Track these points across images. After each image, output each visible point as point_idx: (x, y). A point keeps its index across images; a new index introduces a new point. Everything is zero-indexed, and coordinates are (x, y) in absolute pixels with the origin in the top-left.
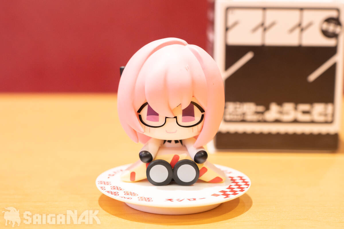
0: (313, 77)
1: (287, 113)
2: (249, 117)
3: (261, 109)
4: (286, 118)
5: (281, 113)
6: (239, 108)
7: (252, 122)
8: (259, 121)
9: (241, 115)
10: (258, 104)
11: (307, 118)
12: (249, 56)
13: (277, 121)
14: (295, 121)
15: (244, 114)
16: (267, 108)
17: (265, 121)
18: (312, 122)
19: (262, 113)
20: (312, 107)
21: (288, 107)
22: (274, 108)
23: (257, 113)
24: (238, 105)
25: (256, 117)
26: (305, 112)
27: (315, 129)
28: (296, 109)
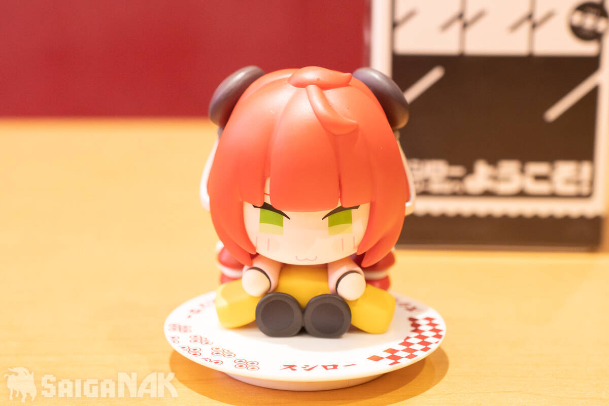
0: (554, 113)
1: (507, 180)
2: (435, 187)
3: (457, 171)
4: (503, 188)
5: (495, 178)
6: (418, 169)
7: (441, 195)
8: (454, 194)
9: (420, 183)
10: (452, 162)
11: (543, 187)
12: (435, 75)
13: (488, 194)
14: (522, 194)
15: (426, 181)
16: (470, 171)
17: (465, 194)
18: (553, 195)
19: (460, 179)
20: (553, 168)
21: (509, 168)
22: (482, 169)
23: (451, 179)
24: (415, 164)
25: (448, 187)
26: (539, 178)
27: (558, 208)
28: (522, 171)
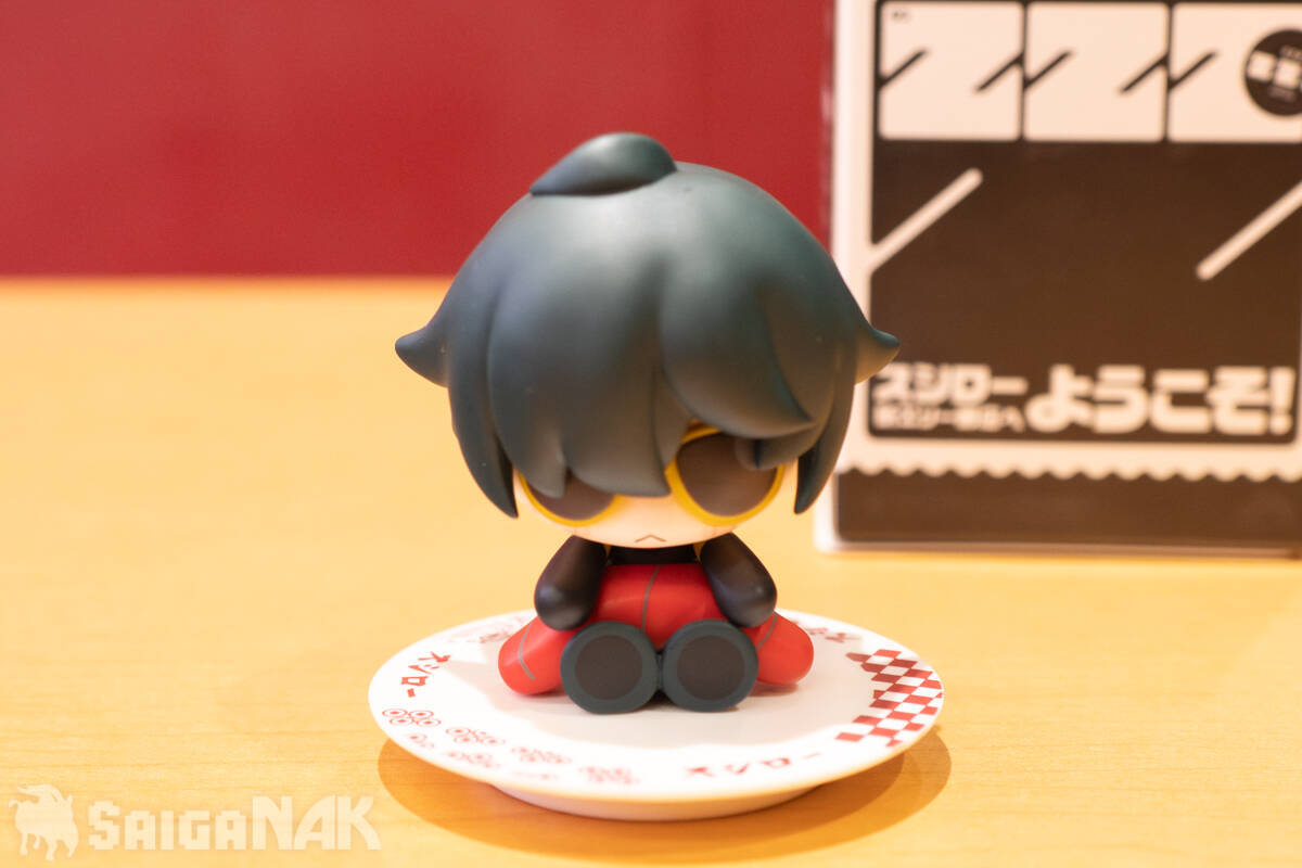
0: (1210, 267)
2: (965, 419)
3: (1014, 386)
5: (1089, 400)
6: (928, 382)
7: (976, 435)
8: (1005, 434)
9: (934, 408)
11: (1193, 420)
12: (969, 181)
13: (1076, 433)
14: (1147, 434)
15: (947, 405)
17: (1031, 435)
18: (1214, 437)
19: (1019, 402)
20: (1212, 382)
21: (1120, 379)
22: (1064, 380)
23: (998, 400)
24: (924, 372)
25: (991, 419)
26: (1181, 400)
27: (1224, 464)
28: (1148, 386)
